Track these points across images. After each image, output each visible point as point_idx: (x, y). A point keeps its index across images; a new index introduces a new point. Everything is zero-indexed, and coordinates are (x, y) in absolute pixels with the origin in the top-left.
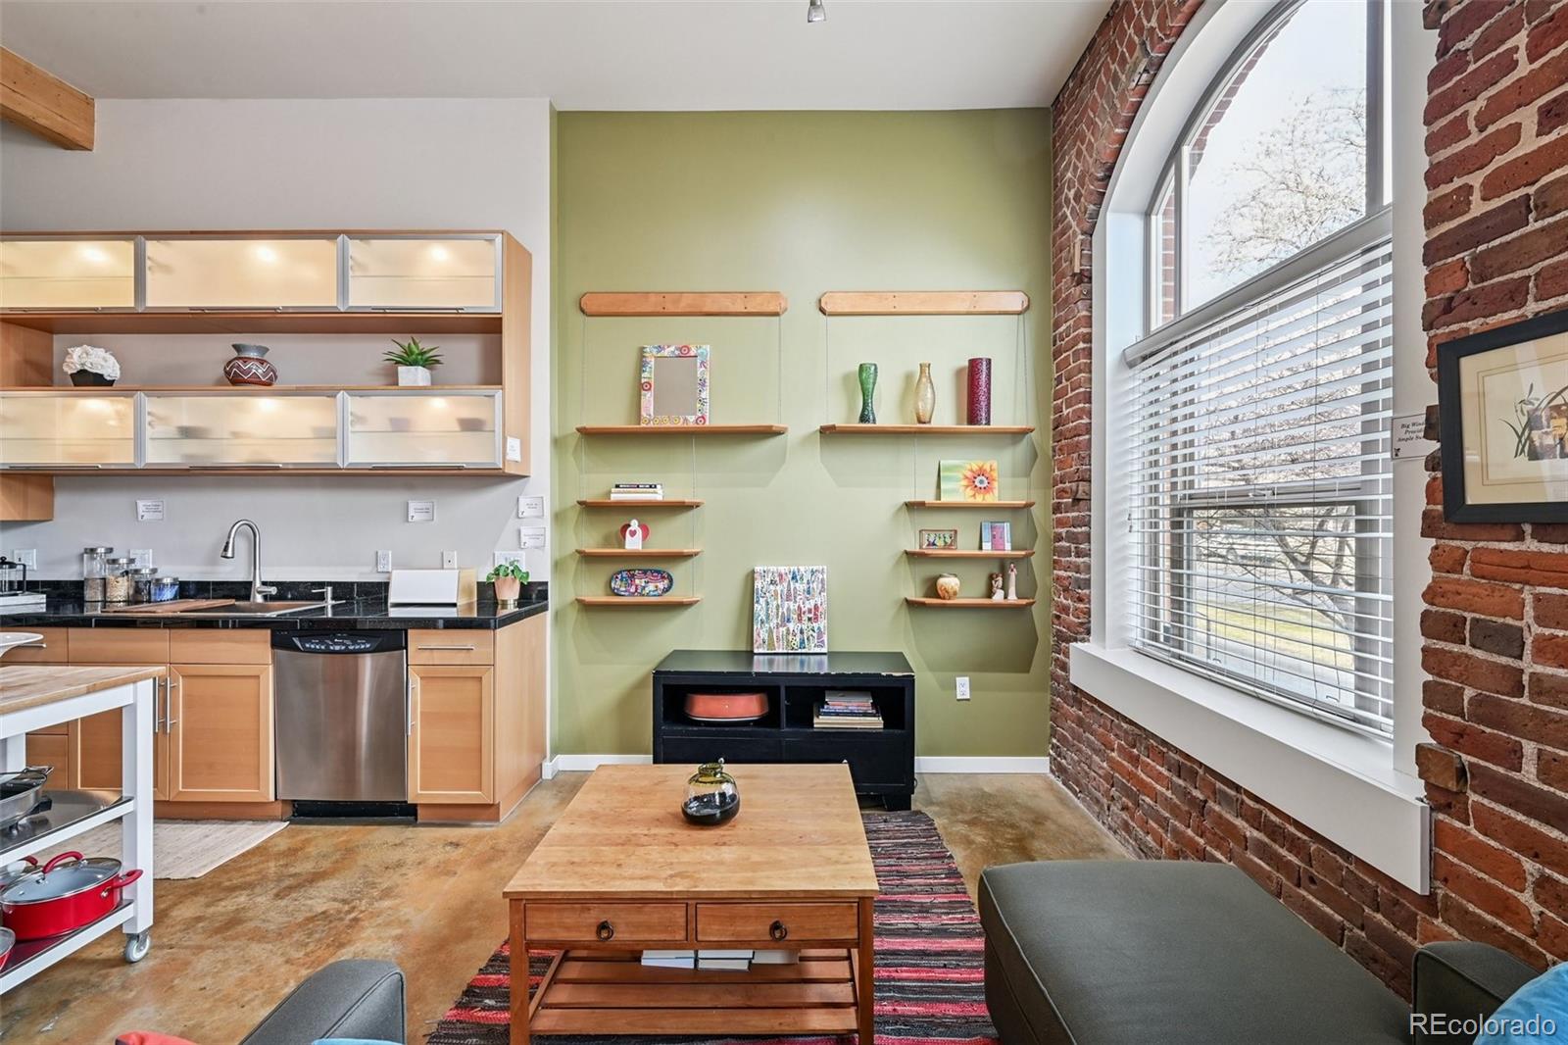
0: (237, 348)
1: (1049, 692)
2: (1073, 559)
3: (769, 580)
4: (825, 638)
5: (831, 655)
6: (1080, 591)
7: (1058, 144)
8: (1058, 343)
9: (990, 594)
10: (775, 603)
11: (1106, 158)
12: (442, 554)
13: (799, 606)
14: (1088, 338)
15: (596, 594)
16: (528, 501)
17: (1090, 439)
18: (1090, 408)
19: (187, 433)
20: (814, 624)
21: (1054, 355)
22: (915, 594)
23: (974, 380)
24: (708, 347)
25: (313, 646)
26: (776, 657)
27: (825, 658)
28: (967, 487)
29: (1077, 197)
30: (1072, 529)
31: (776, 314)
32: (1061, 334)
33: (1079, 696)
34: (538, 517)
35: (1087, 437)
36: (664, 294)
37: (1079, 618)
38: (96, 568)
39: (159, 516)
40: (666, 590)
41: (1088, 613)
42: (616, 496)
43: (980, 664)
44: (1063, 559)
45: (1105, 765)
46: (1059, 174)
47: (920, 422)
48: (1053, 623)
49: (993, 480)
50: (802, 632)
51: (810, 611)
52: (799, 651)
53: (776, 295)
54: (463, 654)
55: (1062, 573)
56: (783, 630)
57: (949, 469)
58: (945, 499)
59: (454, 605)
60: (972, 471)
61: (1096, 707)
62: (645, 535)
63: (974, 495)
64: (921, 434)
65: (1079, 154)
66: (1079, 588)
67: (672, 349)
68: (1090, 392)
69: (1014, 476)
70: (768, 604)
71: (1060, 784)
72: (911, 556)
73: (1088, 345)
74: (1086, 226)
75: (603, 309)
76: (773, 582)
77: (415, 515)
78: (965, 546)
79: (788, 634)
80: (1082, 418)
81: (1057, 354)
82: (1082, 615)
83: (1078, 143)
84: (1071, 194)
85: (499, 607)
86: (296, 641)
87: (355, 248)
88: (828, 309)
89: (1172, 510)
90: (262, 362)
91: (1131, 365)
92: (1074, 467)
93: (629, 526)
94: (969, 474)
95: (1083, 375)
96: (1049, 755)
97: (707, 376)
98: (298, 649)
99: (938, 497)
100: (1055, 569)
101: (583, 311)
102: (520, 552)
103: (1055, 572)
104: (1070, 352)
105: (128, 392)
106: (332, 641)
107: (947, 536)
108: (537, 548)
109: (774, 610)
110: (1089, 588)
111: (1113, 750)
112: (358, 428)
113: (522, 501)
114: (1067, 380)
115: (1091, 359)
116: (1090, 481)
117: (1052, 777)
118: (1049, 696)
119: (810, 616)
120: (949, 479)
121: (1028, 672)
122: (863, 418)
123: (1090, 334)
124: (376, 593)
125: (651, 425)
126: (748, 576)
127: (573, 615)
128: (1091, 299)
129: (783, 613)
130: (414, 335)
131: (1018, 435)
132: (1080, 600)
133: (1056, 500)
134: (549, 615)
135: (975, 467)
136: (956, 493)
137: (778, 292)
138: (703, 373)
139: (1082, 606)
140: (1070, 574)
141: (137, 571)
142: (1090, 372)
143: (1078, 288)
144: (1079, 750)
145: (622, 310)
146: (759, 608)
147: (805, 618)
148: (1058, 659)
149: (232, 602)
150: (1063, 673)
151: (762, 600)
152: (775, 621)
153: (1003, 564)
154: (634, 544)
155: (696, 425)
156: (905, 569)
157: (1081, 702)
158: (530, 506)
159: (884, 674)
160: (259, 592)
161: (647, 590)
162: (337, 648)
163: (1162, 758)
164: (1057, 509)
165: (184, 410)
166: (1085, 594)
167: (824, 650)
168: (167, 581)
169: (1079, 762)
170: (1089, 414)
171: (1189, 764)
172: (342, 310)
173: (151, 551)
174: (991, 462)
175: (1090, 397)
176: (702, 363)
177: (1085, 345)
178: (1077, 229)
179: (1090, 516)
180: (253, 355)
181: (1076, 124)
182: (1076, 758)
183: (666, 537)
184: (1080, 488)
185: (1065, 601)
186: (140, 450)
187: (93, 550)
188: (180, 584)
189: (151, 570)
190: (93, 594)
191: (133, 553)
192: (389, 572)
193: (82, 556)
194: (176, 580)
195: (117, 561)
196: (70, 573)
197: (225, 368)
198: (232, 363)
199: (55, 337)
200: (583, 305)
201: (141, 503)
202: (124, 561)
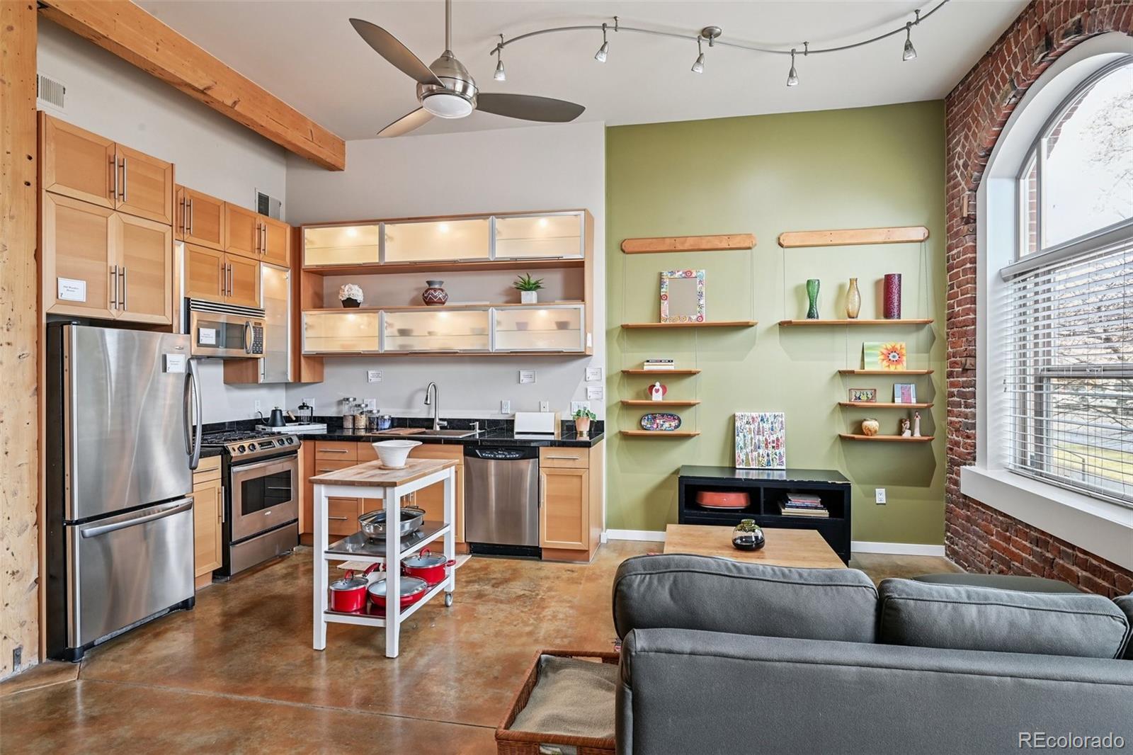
0: (429, 283)
1: (944, 501)
2: (963, 409)
3: (745, 421)
4: (784, 459)
5: (788, 470)
6: (968, 431)
7: (950, 125)
8: (951, 262)
9: (900, 432)
10: (750, 436)
11: (987, 145)
12: (540, 402)
13: (766, 439)
14: (974, 261)
15: (631, 428)
16: (593, 371)
17: (975, 329)
18: (975, 308)
19: (403, 333)
20: (777, 451)
21: (948, 270)
22: (846, 432)
23: (889, 288)
24: (704, 271)
25: (487, 455)
26: (751, 471)
27: (784, 472)
28: (883, 360)
29: (965, 166)
30: (962, 389)
31: (749, 248)
32: (953, 255)
33: (967, 502)
34: (598, 380)
35: (973, 327)
36: (675, 238)
37: (967, 449)
38: (345, 410)
39: (379, 379)
40: (677, 427)
41: (974, 446)
42: (647, 368)
43: (892, 480)
44: (955, 409)
45: (987, 545)
46: (951, 146)
47: (850, 317)
48: (947, 453)
49: (903, 355)
50: (768, 455)
51: (773, 442)
52: (767, 468)
53: (749, 236)
54: (571, 462)
55: (954, 419)
56: (755, 454)
57: (870, 348)
58: (868, 368)
59: (553, 434)
60: (887, 349)
61: (980, 508)
62: (664, 393)
63: (889, 366)
64: (850, 326)
65: (966, 137)
66: (968, 429)
67: (681, 273)
68: (975, 297)
69: (918, 351)
70: (745, 436)
71: (953, 563)
72: (843, 407)
73: (974, 265)
74: (972, 186)
75: (636, 250)
76: (748, 423)
77: (524, 379)
78: (882, 400)
79: (759, 456)
80: (969, 315)
81: (950, 269)
82: (969, 447)
83: (966, 129)
84: (961, 162)
85: (578, 435)
86: (477, 451)
87: (499, 223)
88: (785, 243)
89: (1035, 378)
90: (442, 290)
91: (1006, 280)
92: (963, 348)
93: (654, 386)
94: (885, 351)
95: (970, 285)
96: (945, 544)
97: (704, 290)
98: (479, 457)
99: (863, 367)
100: (948, 416)
101: (624, 251)
102: (587, 402)
103: (949, 418)
104: (960, 269)
105: (373, 309)
106: (497, 452)
107: (869, 393)
108: (597, 399)
109: (750, 441)
110: (975, 429)
111: (992, 535)
112: (499, 328)
113: (587, 370)
114: (958, 288)
115: (975, 274)
116: (975, 357)
117: (947, 559)
118: (945, 504)
119: (774, 445)
120: (870, 355)
121: (928, 485)
122: (810, 315)
123: (975, 258)
125: (668, 323)
126: (730, 418)
127: (617, 442)
128: (976, 234)
129: (755, 443)
130: (528, 273)
131: (919, 326)
132: (968, 437)
133: (949, 369)
134: (604, 441)
135: (889, 347)
136: (875, 364)
137: (751, 234)
138: (701, 288)
139: (969, 441)
140: (960, 420)
141: (371, 412)
142: (975, 283)
143: (966, 227)
144: (968, 538)
145: (648, 249)
146: (739, 440)
147: (770, 446)
148: (951, 478)
149: (424, 430)
150: (955, 487)
151: (741, 435)
152: (750, 448)
153: (910, 413)
154: (657, 397)
155: (697, 322)
156: (839, 416)
157: (969, 506)
158: (593, 373)
159: (830, 482)
160: (438, 424)
161: (664, 427)
162: (500, 456)
163: (1026, 536)
164: (950, 375)
165: (396, 321)
166: (972, 433)
167: (784, 467)
168: (386, 417)
169: (968, 546)
170: (975, 312)
171: (1043, 537)
172: (492, 260)
173: (375, 400)
174: (901, 343)
175: (975, 300)
176: (700, 281)
177: (971, 265)
178: (965, 187)
179: (975, 380)
180: (437, 286)
181: (965, 116)
182: (965, 544)
183: (677, 393)
184: (968, 362)
185: (956, 438)
186: (381, 343)
187: (348, 399)
188: (392, 420)
189: (378, 411)
190: (348, 424)
191: (367, 401)
192: (508, 414)
193: (340, 403)
194: (390, 416)
195: (359, 405)
196: (332, 412)
197: (423, 294)
198: (426, 291)
199: (325, 277)
200: (623, 247)
201: (370, 373)
202: (363, 406)
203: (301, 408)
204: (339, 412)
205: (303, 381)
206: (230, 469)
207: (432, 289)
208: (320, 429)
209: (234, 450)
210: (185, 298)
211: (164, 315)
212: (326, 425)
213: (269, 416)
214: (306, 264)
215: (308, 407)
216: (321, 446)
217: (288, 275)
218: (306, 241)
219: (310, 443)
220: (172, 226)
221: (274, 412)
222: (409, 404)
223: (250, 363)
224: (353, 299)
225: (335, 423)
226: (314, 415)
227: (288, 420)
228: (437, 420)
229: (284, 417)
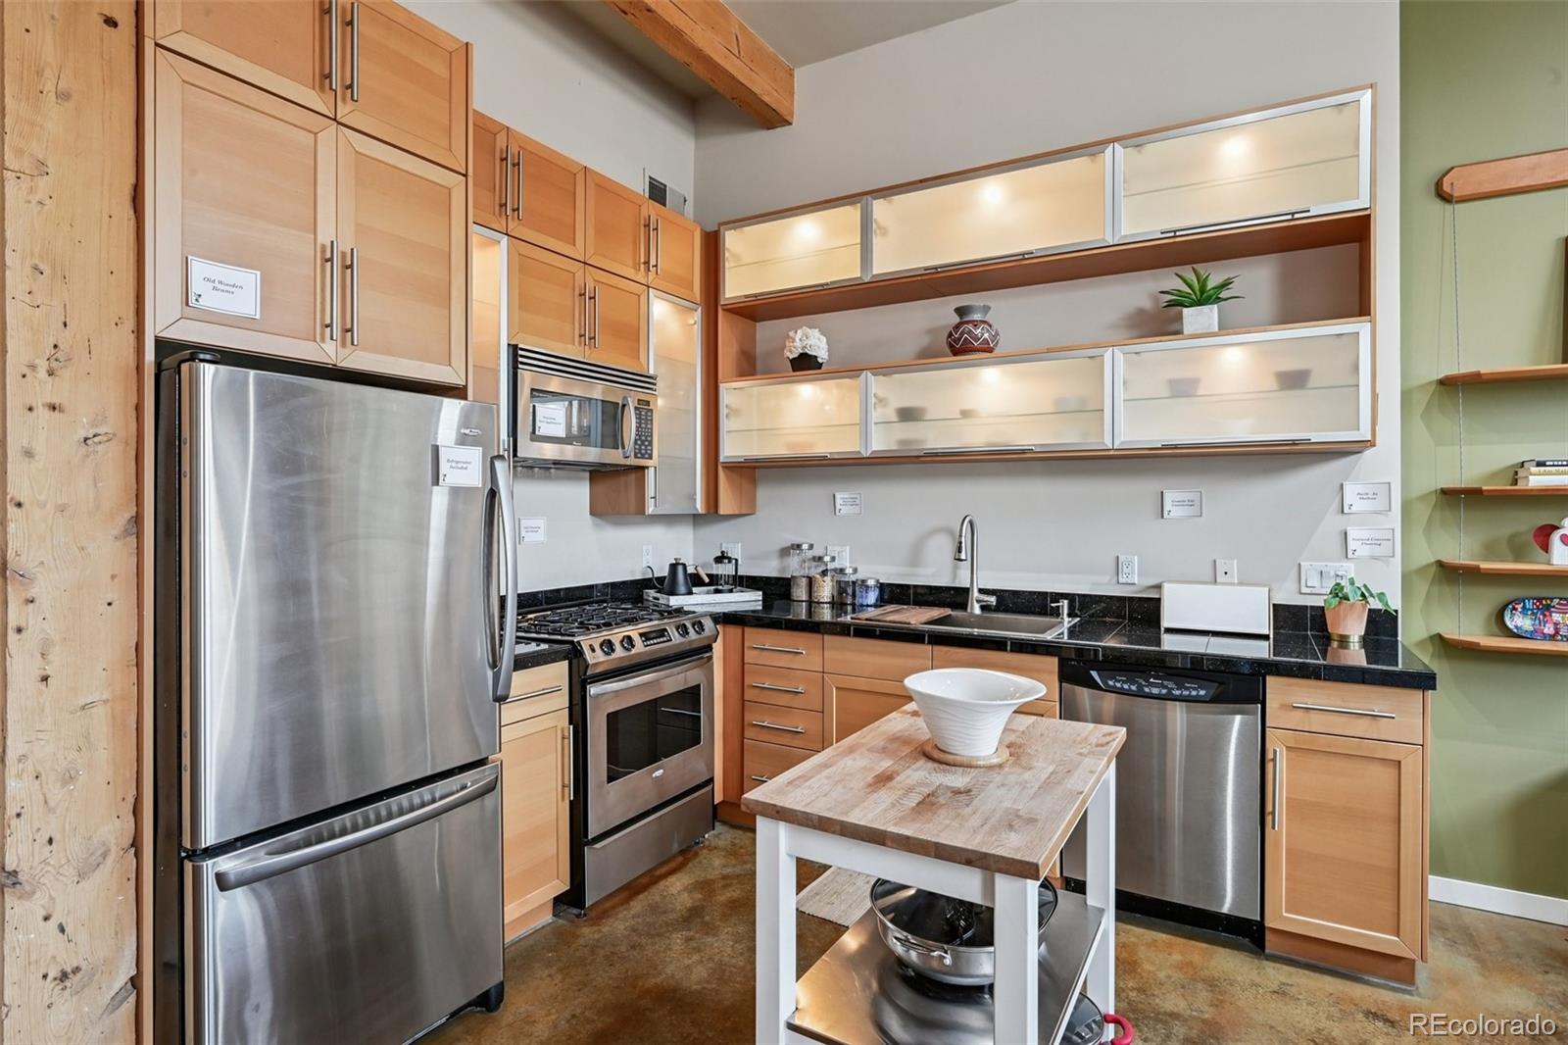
0: (961, 311)
12: (1215, 561)
15: (1471, 631)
16: (1361, 489)
19: (907, 415)
25: (1118, 685)
34: (1379, 513)
38: (793, 567)
39: (855, 509)
42: (1536, 480)
59: (1266, 639)
75: (1491, 188)
77: (1174, 509)
86: (1094, 674)
87: (1129, 158)
90: (988, 324)
93: (1560, 527)
98: (1099, 688)
101: (1443, 197)
102: (1346, 564)
105: (853, 371)
106: (1147, 681)
108: (1378, 559)
112: (1125, 395)
113: (1347, 488)
124: (1144, 613)
130: (1195, 266)
141: (842, 571)
149: (948, 611)
154: (1563, 557)
158: (1362, 496)
160: (978, 601)
162: (1155, 691)
165: (891, 392)
168: (871, 583)
172: (1113, 241)
173: (848, 548)
180: (977, 317)
186: (865, 437)
187: (799, 546)
188: (882, 587)
189: (855, 571)
190: (800, 593)
191: (833, 550)
192: (1134, 584)
193: (785, 552)
194: (878, 581)
195: (820, 559)
196: (770, 569)
197: (950, 335)
198: (957, 327)
199: (757, 324)
200: (1446, 187)
201: (838, 496)
202: (827, 559)
203: (719, 560)
204: (783, 569)
205: (722, 511)
206: (584, 690)
207: (968, 322)
208: (749, 600)
209: (593, 650)
210: (509, 345)
211: (450, 365)
212: (761, 593)
213: (666, 574)
214: (727, 296)
215: (730, 560)
216: (756, 637)
217: (696, 317)
218: (727, 254)
219: (734, 631)
220: (465, 175)
221: (673, 567)
222: (915, 559)
223: (632, 477)
224: (811, 356)
225: (776, 590)
226: (739, 574)
227: (695, 580)
228: (976, 594)
229: (691, 574)
